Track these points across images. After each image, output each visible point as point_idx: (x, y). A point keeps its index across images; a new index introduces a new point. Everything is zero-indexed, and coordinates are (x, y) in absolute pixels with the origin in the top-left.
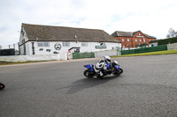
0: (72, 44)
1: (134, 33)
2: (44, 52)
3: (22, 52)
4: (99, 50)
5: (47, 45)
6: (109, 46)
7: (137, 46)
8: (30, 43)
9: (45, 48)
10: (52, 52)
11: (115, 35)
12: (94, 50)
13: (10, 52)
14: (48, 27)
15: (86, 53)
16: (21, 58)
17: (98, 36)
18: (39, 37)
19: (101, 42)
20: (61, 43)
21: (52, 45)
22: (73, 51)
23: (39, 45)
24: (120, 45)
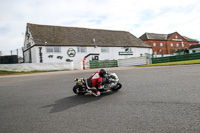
0: (90, 50)
1: (169, 36)
2: (55, 60)
3: (27, 59)
4: (123, 57)
5: (58, 51)
6: (137, 52)
7: (172, 52)
8: (37, 49)
9: (56, 55)
10: (64, 60)
11: (144, 38)
12: (117, 57)
13: (12, 59)
14: (59, 28)
15: (107, 61)
16: (26, 67)
17: (122, 39)
18: (48, 41)
19: (127, 47)
21: (64, 50)
22: (90, 58)
23: (48, 51)
24: (150, 51)
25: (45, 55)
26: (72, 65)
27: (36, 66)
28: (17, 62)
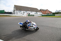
0: (28, 12)
1: (46, 10)
2: (20, 14)
3: (14, 13)
4: (35, 14)
5: (21, 12)
6: (39, 13)
7: (46, 14)
8: (16, 11)
9: (20, 13)
10: (22, 14)
11: (40, 10)
12: (34, 14)
14: (21, 6)
15: (32, 15)
17: (36, 10)
18: (19, 9)
19: (36, 12)
20: (25, 11)
21: (22, 12)
22: (28, 14)
24: (42, 13)
25: (18, 12)
26: (24, 15)
27: (16, 15)
28: (12, 14)
